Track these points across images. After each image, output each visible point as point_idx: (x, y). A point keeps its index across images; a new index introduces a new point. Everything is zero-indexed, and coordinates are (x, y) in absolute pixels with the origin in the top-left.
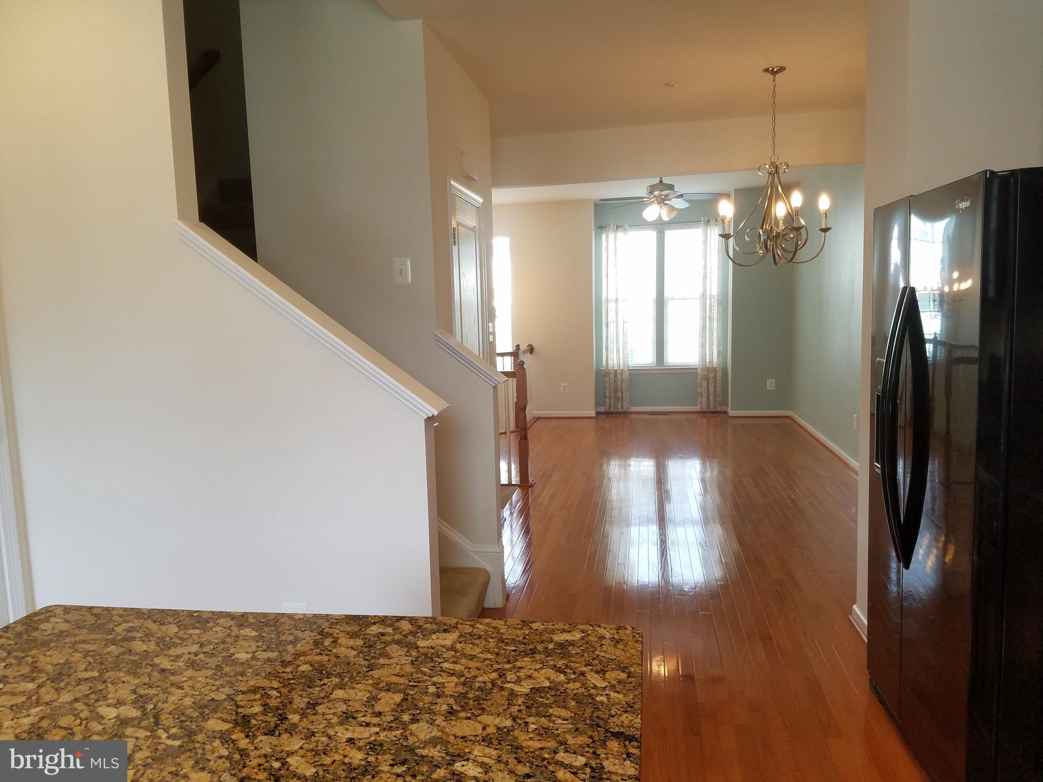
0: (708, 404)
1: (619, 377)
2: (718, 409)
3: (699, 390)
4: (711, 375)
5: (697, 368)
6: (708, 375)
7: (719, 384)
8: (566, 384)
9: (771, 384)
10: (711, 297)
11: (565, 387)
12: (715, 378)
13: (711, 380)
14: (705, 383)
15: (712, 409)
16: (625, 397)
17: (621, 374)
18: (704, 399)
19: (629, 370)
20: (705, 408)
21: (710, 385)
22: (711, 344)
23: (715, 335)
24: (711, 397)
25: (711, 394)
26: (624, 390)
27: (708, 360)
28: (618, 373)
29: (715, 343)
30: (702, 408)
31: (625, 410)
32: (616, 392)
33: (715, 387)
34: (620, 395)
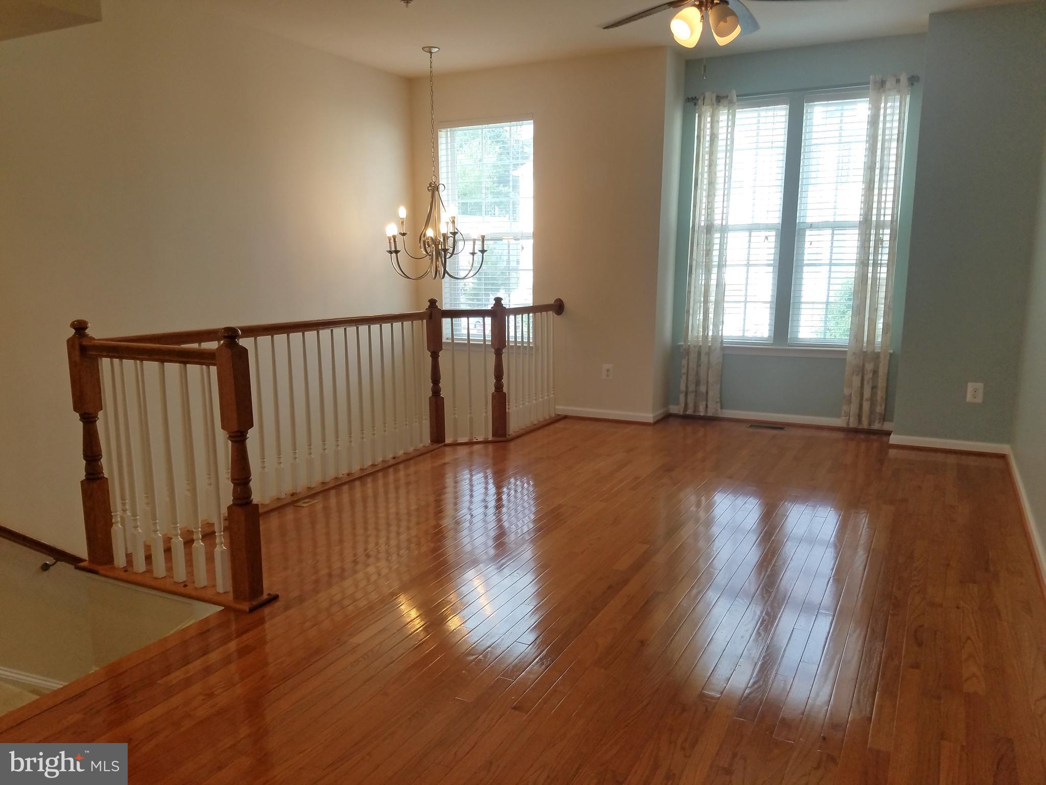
0: (860, 416)
1: (704, 359)
2: (876, 426)
3: (846, 391)
4: (869, 367)
5: (846, 352)
6: (864, 365)
7: (881, 383)
8: (609, 366)
9: (974, 392)
10: (880, 225)
11: (608, 371)
12: (875, 372)
13: (868, 376)
14: (856, 381)
15: (865, 425)
16: (711, 394)
17: (708, 354)
18: (854, 408)
19: (723, 349)
20: (853, 424)
21: (865, 382)
22: (874, 310)
23: (882, 295)
24: (866, 406)
25: (867, 400)
26: (710, 381)
27: (865, 339)
28: (704, 351)
29: (881, 313)
30: (848, 423)
31: (710, 413)
32: (698, 383)
33: (874, 388)
34: (703, 389)
